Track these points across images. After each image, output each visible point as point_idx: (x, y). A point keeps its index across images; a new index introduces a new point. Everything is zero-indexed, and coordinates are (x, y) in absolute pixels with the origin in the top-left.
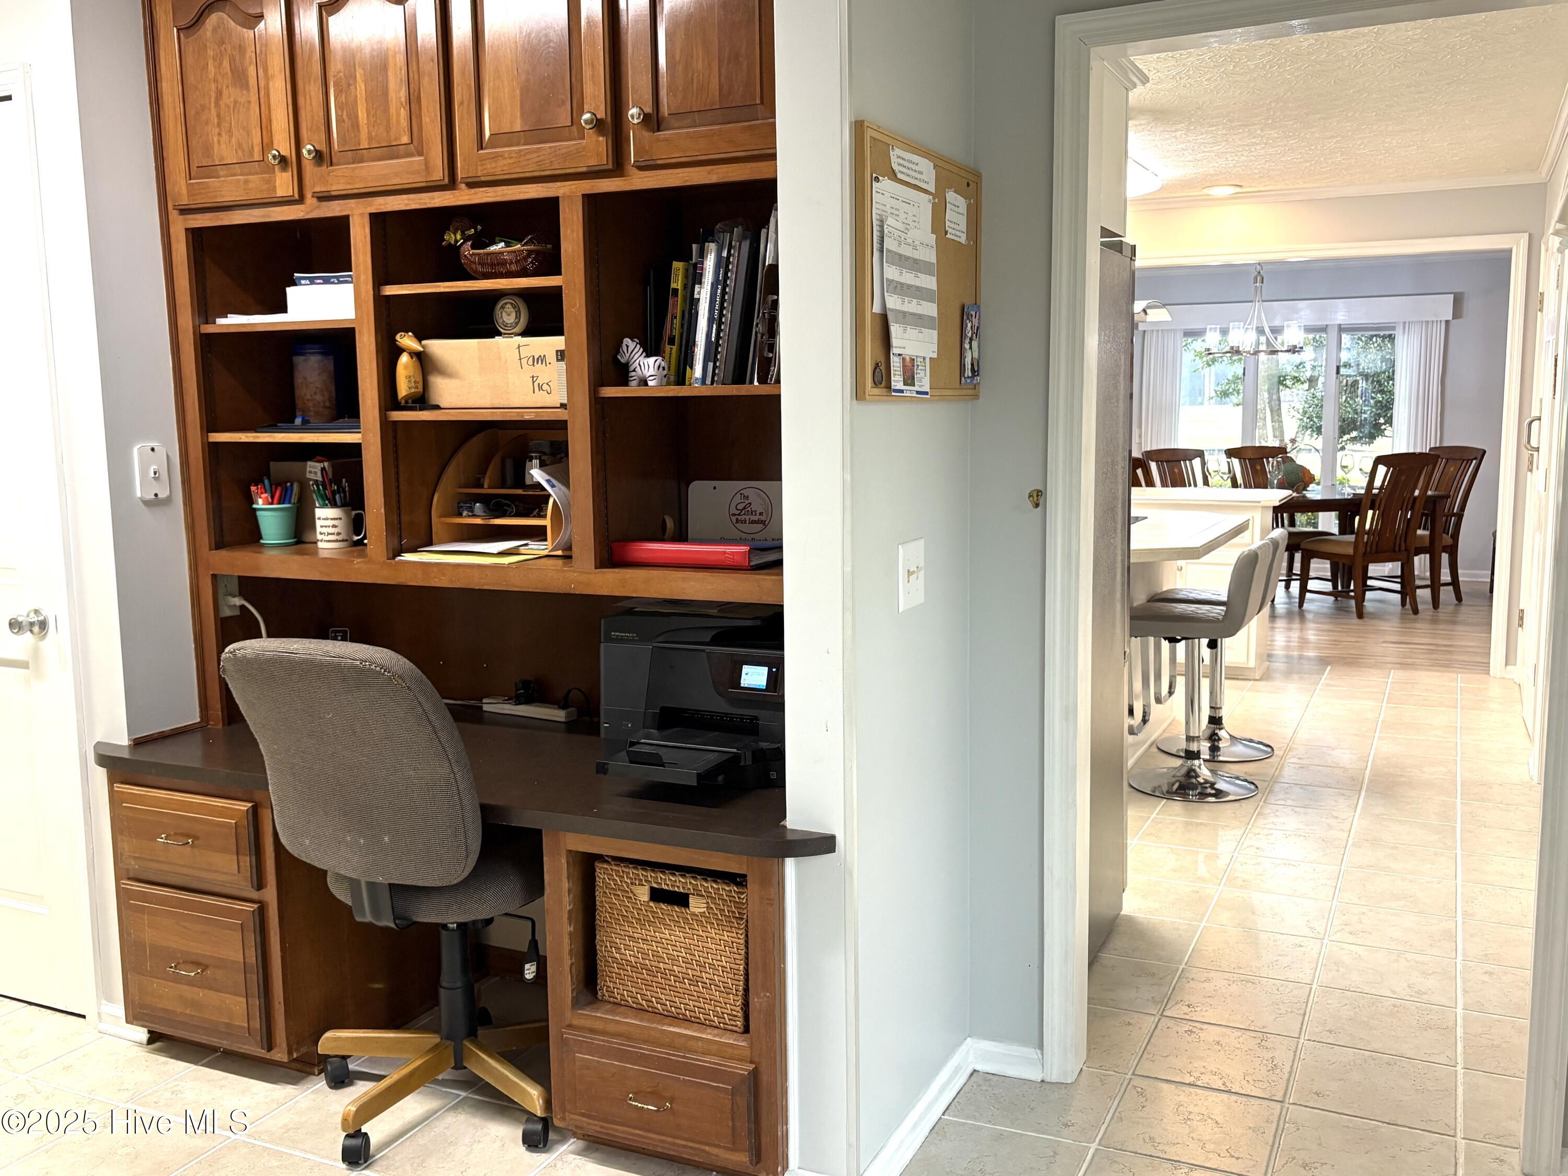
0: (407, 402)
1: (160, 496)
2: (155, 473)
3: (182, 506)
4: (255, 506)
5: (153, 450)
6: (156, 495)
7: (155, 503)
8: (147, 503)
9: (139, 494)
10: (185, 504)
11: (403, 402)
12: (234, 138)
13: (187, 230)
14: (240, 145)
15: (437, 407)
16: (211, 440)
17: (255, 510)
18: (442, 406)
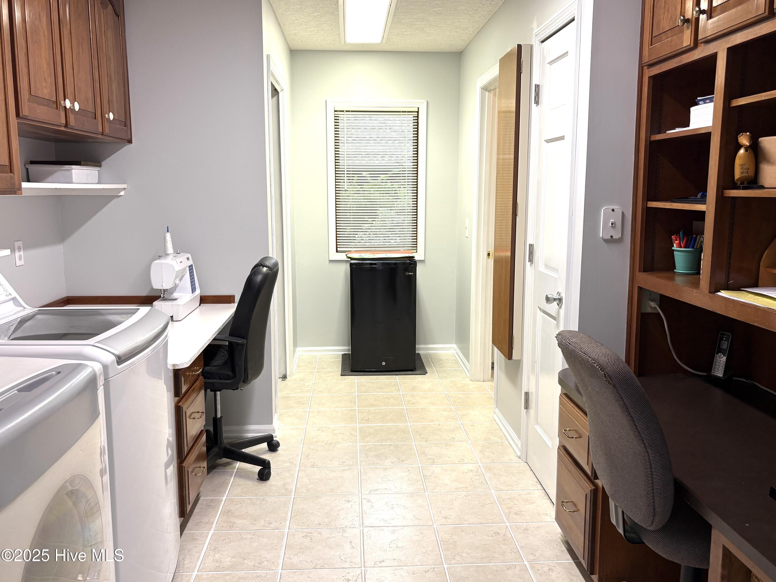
0: (742, 183)
1: (614, 237)
2: (612, 224)
3: (630, 244)
4: (673, 248)
5: (613, 210)
6: (612, 237)
7: (611, 241)
8: (606, 241)
9: (601, 236)
10: (631, 243)
11: (739, 183)
12: (670, 13)
13: (649, 77)
14: (671, 18)
15: (762, 187)
16: (648, 206)
17: (673, 250)
18: (766, 186)
